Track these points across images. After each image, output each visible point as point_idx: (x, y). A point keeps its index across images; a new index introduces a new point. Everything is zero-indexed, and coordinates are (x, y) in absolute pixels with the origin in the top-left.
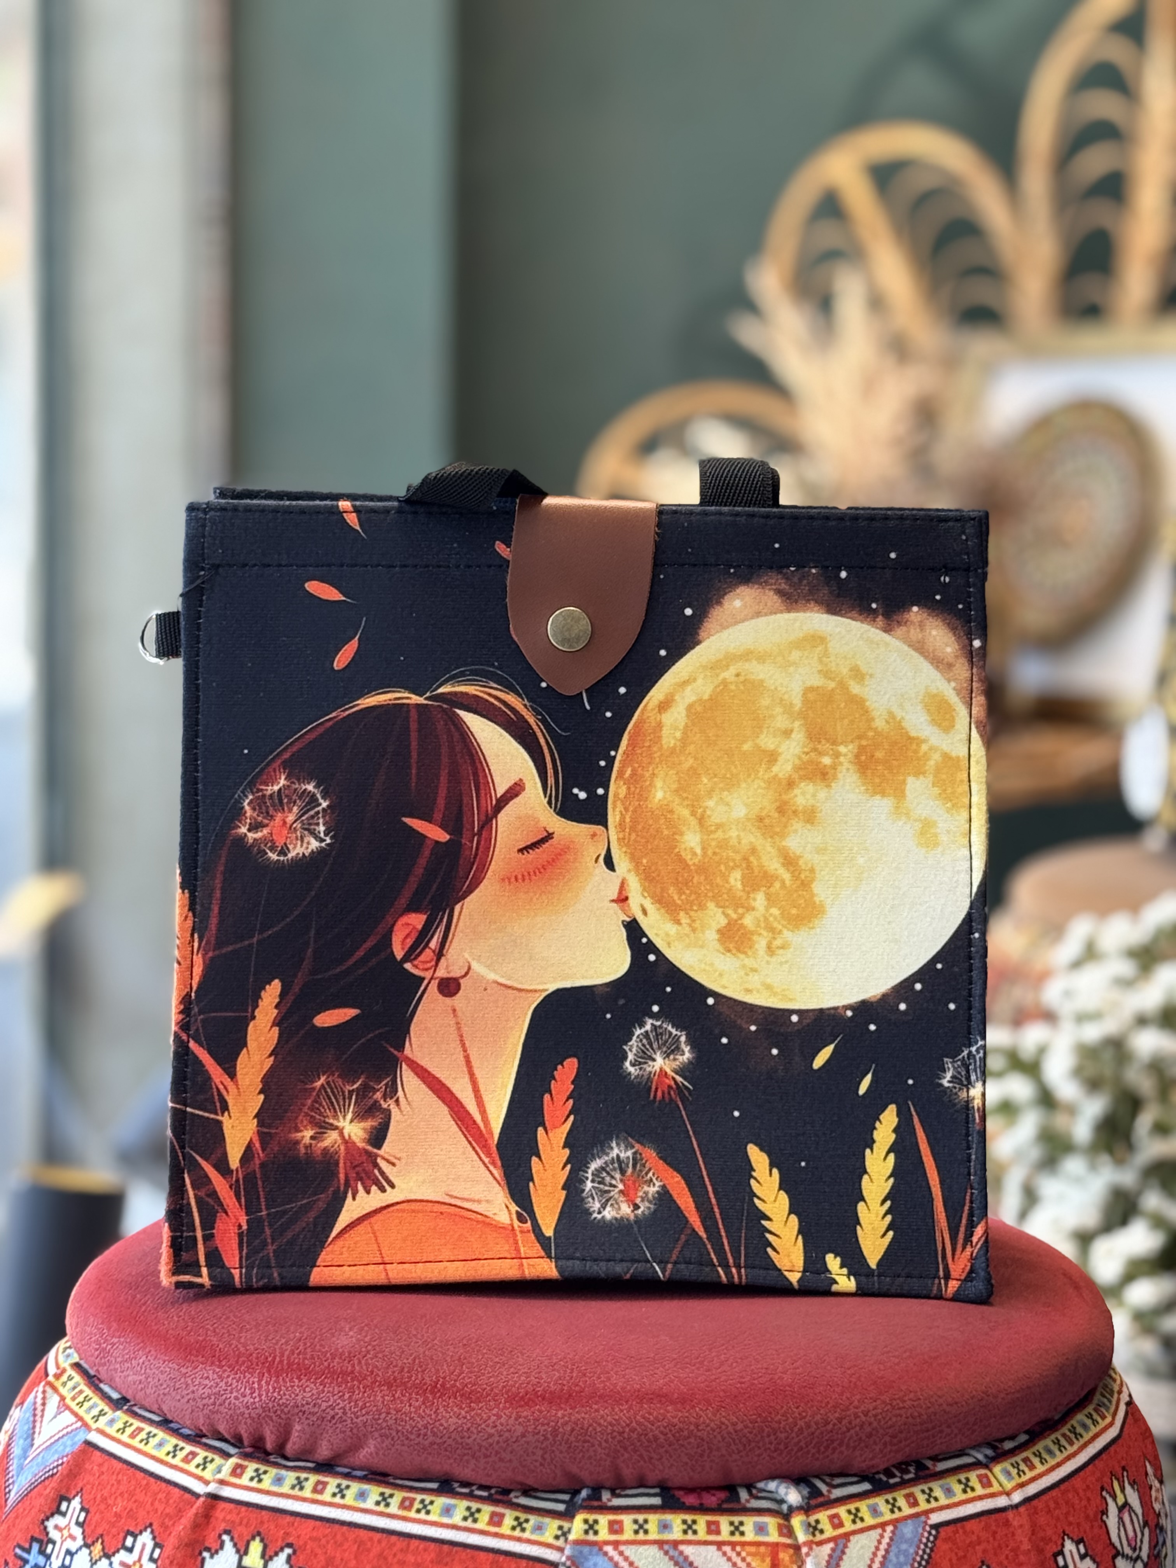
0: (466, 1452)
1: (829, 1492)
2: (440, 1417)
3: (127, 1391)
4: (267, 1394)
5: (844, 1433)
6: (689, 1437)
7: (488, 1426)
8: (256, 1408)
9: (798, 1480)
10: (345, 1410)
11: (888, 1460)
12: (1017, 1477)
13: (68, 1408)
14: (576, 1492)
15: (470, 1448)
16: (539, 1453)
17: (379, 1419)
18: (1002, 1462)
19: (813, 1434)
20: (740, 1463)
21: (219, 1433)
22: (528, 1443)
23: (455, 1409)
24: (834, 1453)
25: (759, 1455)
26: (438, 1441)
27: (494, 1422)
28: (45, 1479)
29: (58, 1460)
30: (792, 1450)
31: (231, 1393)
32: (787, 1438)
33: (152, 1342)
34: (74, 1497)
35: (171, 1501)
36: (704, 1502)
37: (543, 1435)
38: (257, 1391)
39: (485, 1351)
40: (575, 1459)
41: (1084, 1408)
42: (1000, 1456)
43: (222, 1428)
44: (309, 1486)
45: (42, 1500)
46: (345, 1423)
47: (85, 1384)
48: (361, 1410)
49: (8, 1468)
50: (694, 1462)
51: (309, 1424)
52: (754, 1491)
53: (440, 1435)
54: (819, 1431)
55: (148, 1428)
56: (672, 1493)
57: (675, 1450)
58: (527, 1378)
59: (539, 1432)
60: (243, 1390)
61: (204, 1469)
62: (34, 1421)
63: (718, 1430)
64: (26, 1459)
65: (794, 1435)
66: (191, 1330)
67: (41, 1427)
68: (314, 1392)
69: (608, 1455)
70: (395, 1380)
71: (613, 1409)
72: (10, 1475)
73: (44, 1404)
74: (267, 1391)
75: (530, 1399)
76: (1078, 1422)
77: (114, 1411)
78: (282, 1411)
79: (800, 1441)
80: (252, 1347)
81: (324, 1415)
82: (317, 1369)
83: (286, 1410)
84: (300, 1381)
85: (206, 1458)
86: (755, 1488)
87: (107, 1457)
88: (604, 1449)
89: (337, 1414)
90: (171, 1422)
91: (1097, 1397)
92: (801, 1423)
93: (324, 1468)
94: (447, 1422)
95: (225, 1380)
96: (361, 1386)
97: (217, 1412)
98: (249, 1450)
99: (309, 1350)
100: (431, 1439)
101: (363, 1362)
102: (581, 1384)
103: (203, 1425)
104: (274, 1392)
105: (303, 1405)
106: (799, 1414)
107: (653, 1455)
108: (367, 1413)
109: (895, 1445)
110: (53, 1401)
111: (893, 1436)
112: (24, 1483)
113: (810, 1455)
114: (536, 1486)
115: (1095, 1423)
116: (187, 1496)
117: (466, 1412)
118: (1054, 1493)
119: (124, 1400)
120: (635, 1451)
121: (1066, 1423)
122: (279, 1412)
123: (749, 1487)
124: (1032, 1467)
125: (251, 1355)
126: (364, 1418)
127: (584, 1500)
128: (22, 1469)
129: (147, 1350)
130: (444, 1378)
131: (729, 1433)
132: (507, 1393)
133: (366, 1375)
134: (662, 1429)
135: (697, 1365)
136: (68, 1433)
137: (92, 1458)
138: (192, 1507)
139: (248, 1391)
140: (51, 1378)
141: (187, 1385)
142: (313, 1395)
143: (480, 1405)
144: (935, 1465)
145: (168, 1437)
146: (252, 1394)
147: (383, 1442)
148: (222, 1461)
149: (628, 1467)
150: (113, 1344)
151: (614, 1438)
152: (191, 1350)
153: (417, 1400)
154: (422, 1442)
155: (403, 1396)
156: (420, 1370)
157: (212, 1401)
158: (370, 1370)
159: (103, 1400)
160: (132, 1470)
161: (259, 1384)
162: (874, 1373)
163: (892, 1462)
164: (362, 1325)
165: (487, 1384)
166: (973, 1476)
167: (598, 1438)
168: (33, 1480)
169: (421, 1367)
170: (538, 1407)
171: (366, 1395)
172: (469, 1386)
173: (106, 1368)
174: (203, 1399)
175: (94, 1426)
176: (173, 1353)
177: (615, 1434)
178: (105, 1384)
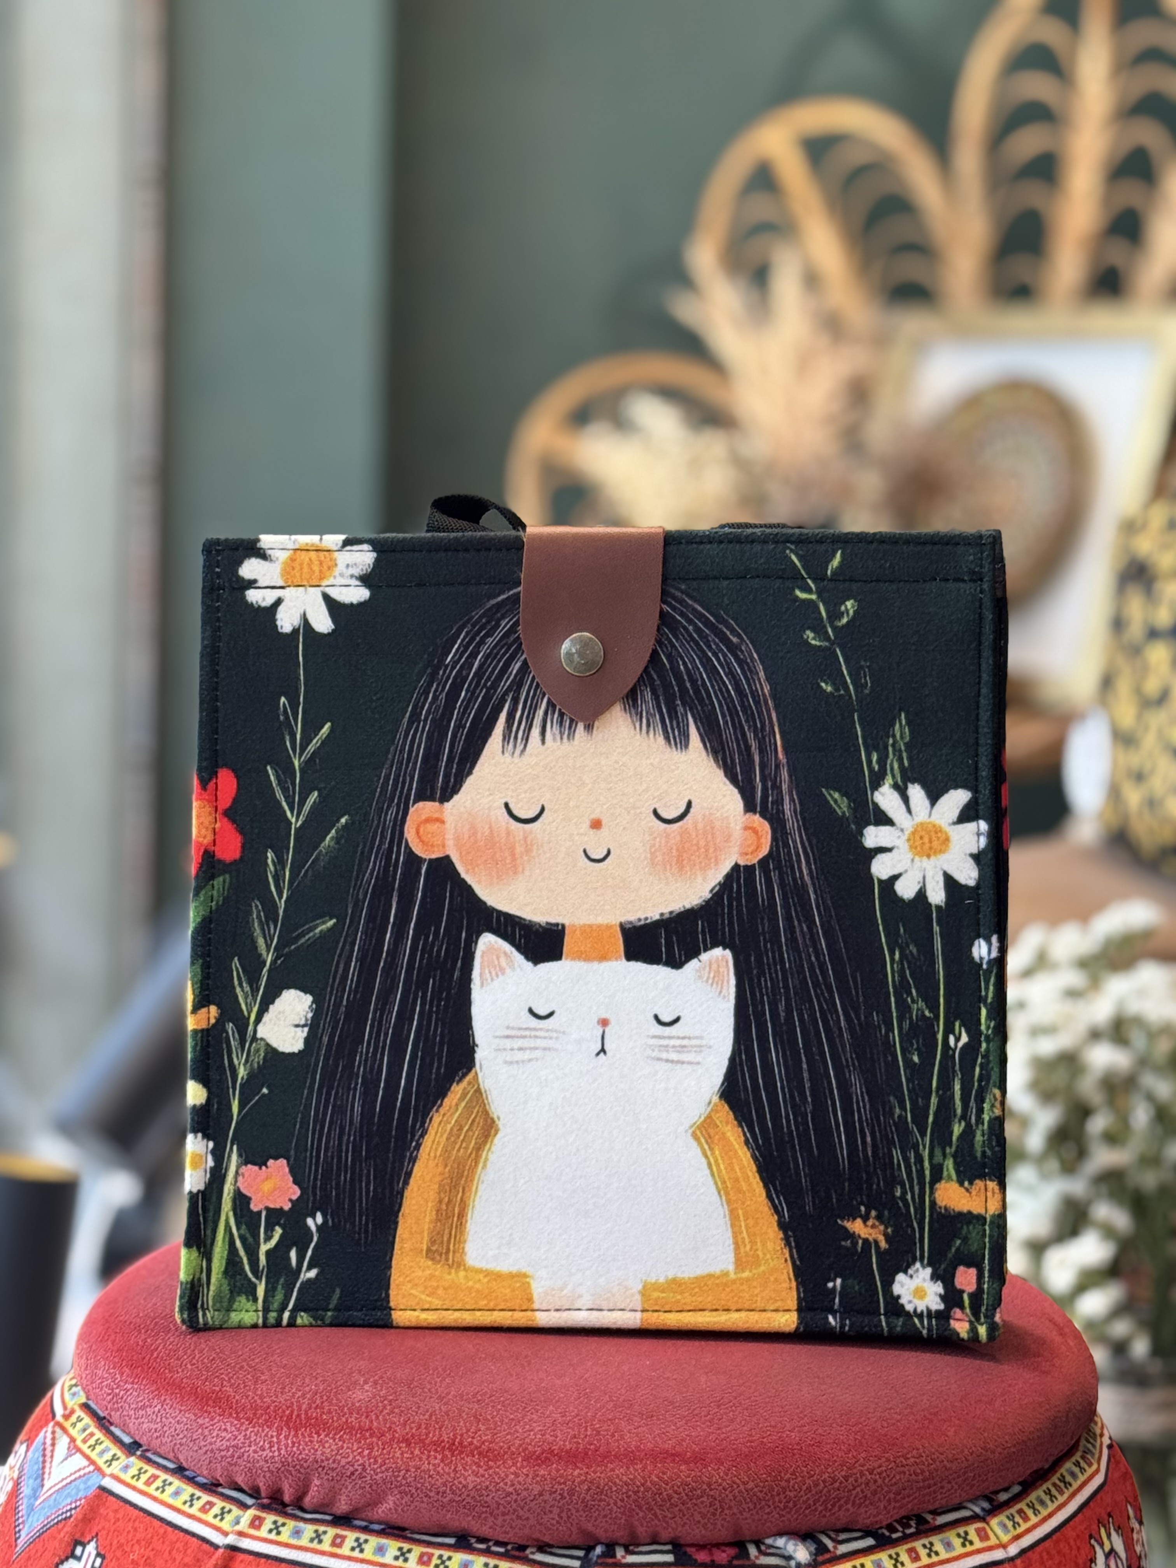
0: (484, 1509)
1: (835, 1548)
2: (458, 1475)
3: (141, 1437)
4: (286, 1448)
5: (851, 1491)
6: (702, 1497)
7: (506, 1484)
8: (275, 1462)
9: (805, 1536)
10: (364, 1466)
11: (892, 1516)
12: (1012, 1529)
13: (79, 1450)
14: (590, 1549)
16: (556, 1511)
17: (398, 1476)
18: (998, 1514)
19: (821, 1492)
20: (749, 1521)
21: (236, 1483)
22: (545, 1502)
23: (474, 1467)
24: (840, 1509)
25: (768, 1513)
26: (457, 1499)
27: (512, 1481)
28: (58, 1522)
29: (71, 1504)
31: (250, 1446)
32: (796, 1496)
33: (167, 1390)
34: (89, 1542)
35: (189, 1551)
36: (715, 1558)
37: (560, 1494)
38: (276, 1446)
39: (499, 1407)
40: (591, 1517)
41: (1072, 1456)
42: (996, 1509)
43: (240, 1480)
44: (327, 1539)
45: (56, 1543)
46: (364, 1479)
47: (97, 1428)
48: (380, 1467)
49: (16, 1508)
50: (706, 1521)
51: (328, 1479)
52: (763, 1548)
53: (458, 1492)
54: (826, 1489)
55: (163, 1476)
56: (683, 1549)
57: (688, 1509)
58: (543, 1435)
59: (556, 1491)
60: (262, 1443)
61: (222, 1519)
62: (44, 1462)
63: (730, 1489)
64: (36, 1499)
66: (207, 1379)
67: (50, 1468)
68: (334, 1448)
69: (623, 1513)
70: (413, 1437)
71: (628, 1468)
72: (20, 1514)
73: (53, 1445)
74: (286, 1446)
75: (546, 1458)
76: (1067, 1470)
77: (127, 1457)
78: (302, 1466)
79: (808, 1499)
80: (269, 1400)
81: (344, 1471)
82: (336, 1424)
83: (305, 1465)
84: (319, 1435)
85: (223, 1508)
86: (763, 1544)
87: (122, 1504)
88: (620, 1508)
89: (357, 1470)
90: (185, 1470)
91: (1083, 1442)
92: (809, 1482)
93: (342, 1522)
94: (466, 1479)
95: (243, 1433)
96: (380, 1443)
97: (235, 1464)
99: (326, 1404)
100: (451, 1496)
101: (381, 1418)
102: (595, 1442)
103: (221, 1476)
104: (293, 1446)
105: (322, 1461)
106: (808, 1473)
107: (667, 1514)
108: (387, 1470)
109: (897, 1501)
110: (63, 1442)
111: (898, 1493)
112: (35, 1523)
113: (818, 1513)
114: (551, 1542)
115: (1083, 1470)
116: (206, 1547)
117: (486, 1470)
118: (1047, 1543)
119: (136, 1445)
120: (650, 1509)
121: (1056, 1472)
122: (298, 1467)
123: (758, 1543)
124: (1026, 1519)
125: (268, 1407)
126: (384, 1475)
127: (599, 1557)
128: (33, 1510)
129: (163, 1398)
130: (461, 1435)
131: (740, 1492)
132: (524, 1451)
133: (384, 1431)
134: (676, 1488)
135: (708, 1423)
136: (80, 1477)
137: (107, 1504)
138: (211, 1557)
139: (267, 1446)
140: (59, 1417)
141: (205, 1436)
142: (332, 1450)
143: (498, 1463)
144: (934, 1519)
145: (184, 1486)
146: (271, 1447)
147: (402, 1498)
148: (240, 1512)
149: (642, 1525)
150: (127, 1390)
151: (629, 1497)
152: (207, 1400)
153: (436, 1458)
154: (440, 1499)
155: (422, 1453)
156: (437, 1426)
157: (230, 1453)
158: (388, 1426)
159: (115, 1444)
160: (148, 1518)
161: (278, 1438)
162: (877, 1431)
163: (894, 1518)
164: (376, 1378)
165: (503, 1442)
166: (971, 1530)
167: (614, 1497)
168: (46, 1522)
169: (437, 1423)
170: (555, 1465)
171: (385, 1451)
172: (487, 1444)
173: (118, 1413)
174: (221, 1451)
175: (108, 1471)
176: (189, 1402)
177: (630, 1493)
178: (116, 1427)
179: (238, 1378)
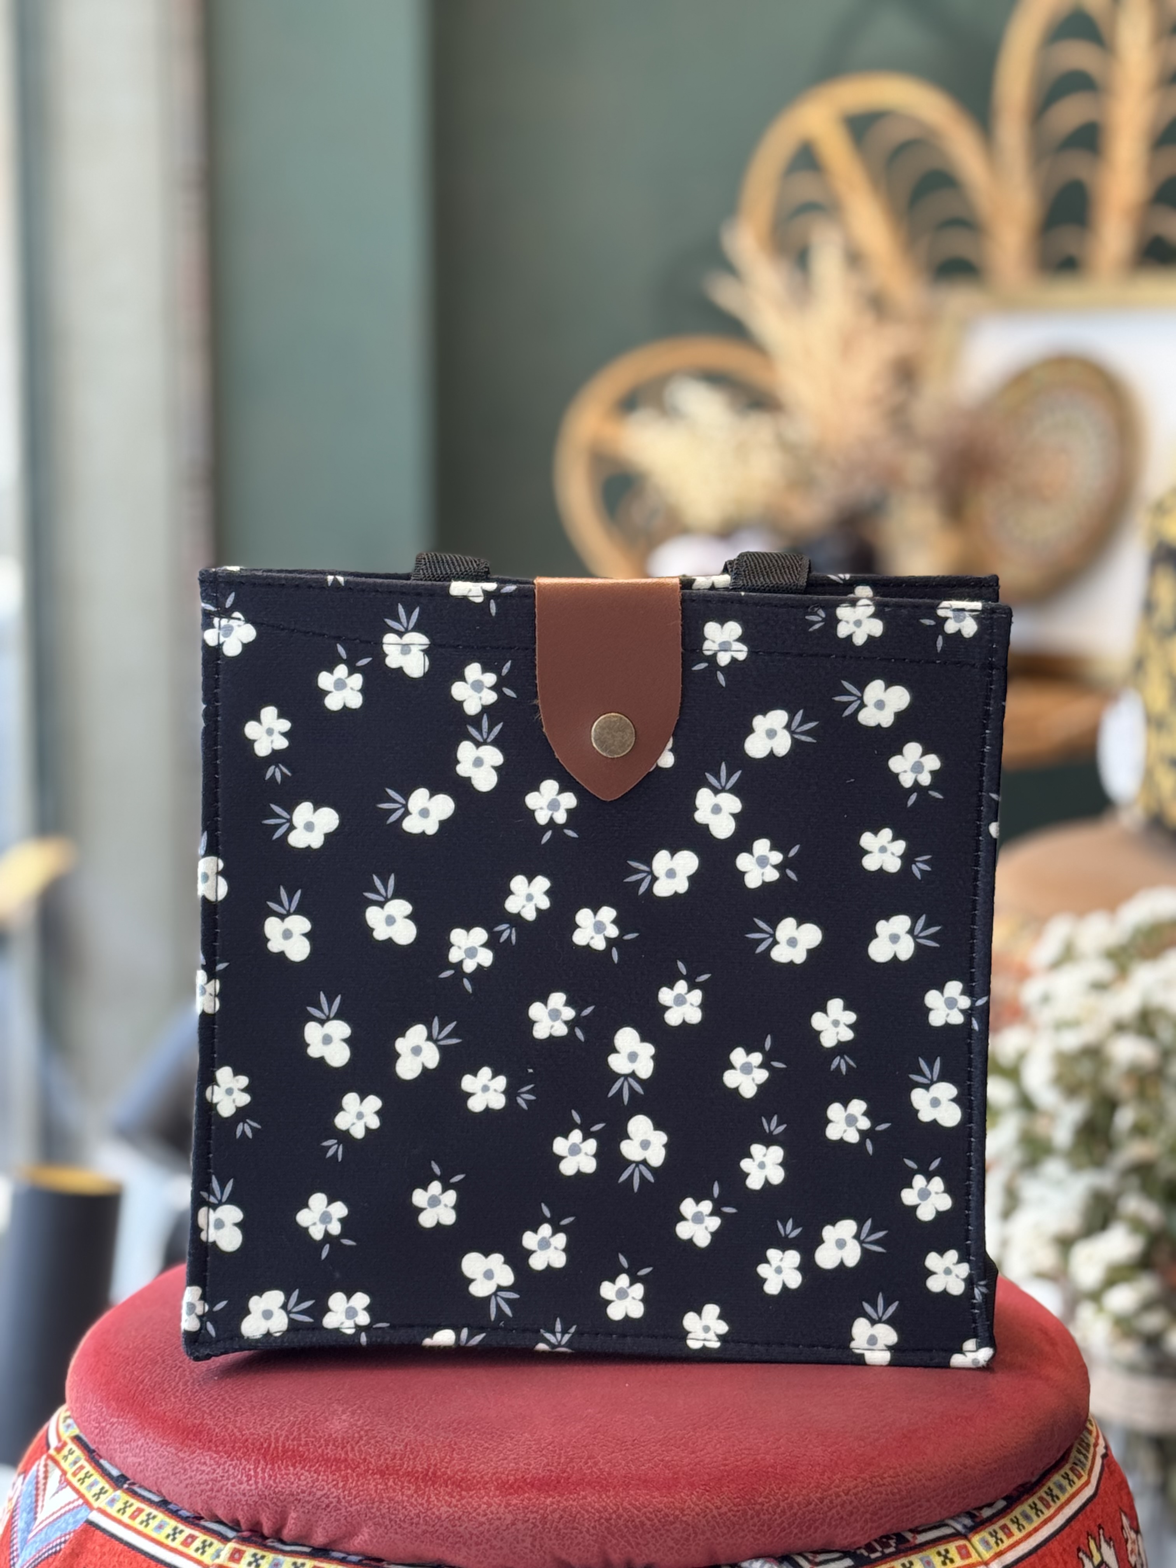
0: (458, 1539)
2: (431, 1506)
3: (127, 1471)
4: (263, 1482)
5: (826, 1512)
6: (674, 1523)
7: (478, 1514)
8: (252, 1495)
9: (781, 1559)
10: (339, 1499)
11: (869, 1537)
12: (994, 1545)
13: (69, 1484)
15: (461, 1537)
16: (529, 1540)
17: (372, 1508)
18: (981, 1531)
19: (795, 1514)
20: (724, 1545)
21: (217, 1516)
22: (518, 1531)
23: (447, 1498)
24: (816, 1531)
25: (743, 1537)
26: (431, 1529)
27: (484, 1511)
28: (49, 1556)
29: (61, 1538)
30: (775, 1531)
31: (228, 1479)
32: (770, 1520)
33: (150, 1424)
37: (532, 1523)
38: (253, 1479)
39: (474, 1436)
40: (564, 1545)
41: (1060, 1468)
42: (978, 1525)
43: (220, 1513)
46: (339, 1512)
47: (87, 1460)
49: (11, 1541)
50: (679, 1546)
51: (304, 1512)
53: (432, 1523)
54: (801, 1512)
55: (148, 1509)
57: (662, 1535)
58: (516, 1463)
59: (529, 1520)
60: (239, 1477)
61: (203, 1553)
62: (37, 1495)
63: (702, 1514)
64: (29, 1532)
65: (777, 1516)
66: (189, 1412)
67: (43, 1501)
68: (309, 1480)
69: (596, 1541)
70: (387, 1468)
71: (600, 1497)
72: (15, 1548)
73: (46, 1478)
74: (263, 1479)
75: (519, 1487)
76: (1055, 1483)
77: (115, 1490)
78: (278, 1499)
79: (783, 1522)
80: (247, 1432)
81: (319, 1504)
82: (311, 1456)
83: (281, 1498)
84: (295, 1469)
85: (204, 1542)
86: (740, 1566)
87: (108, 1538)
88: (592, 1535)
89: (332, 1503)
90: (168, 1503)
91: (1074, 1453)
92: (783, 1504)
93: (320, 1554)
94: (439, 1510)
95: (222, 1467)
96: (354, 1474)
97: (215, 1498)
98: (246, 1534)
99: (303, 1435)
100: (424, 1527)
101: (356, 1448)
102: (568, 1470)
103: (202, 1509)
105: (298, 1494)
106: (782, 1495)
107: (640, 1540)
108: (361, 1502)
109: (874, 1521)
110: (55, 1475)
111: (874, 1513)
112: (28, 1558)
113: (793, 1535)
115: (1071, 1483)
117: (458, 1501)
118: (1032, 1559)
119: (123, 1478)
120: (623, 1536)
121: (1043, 1485)
122: (275, 1500)
124: (1010, 1534)
125: (247, 1440)
126: (358, 1507)
128: (25, 1543)
129: (146, 1432)
130: (435, 1465)
131: (714, 1517)
132: (497, 1480)
133: (359, 1463)
134: (648, 1514)
135: (682, 1447)
136: (69, 1511)
137: (94, 1538)
139: (245, 1479)
140: (52, 1452)
141: (185, 1470)
142: (308, 1483)
143: (471, 1493)
144: (915, 1538)
145: (167, 1519)
146: (248, 1481)
147: (376, 1530)
148: (221, 1545)
149: (615, 1551)
150: (113, 1424)
151: (601, 1524)
152: (188, 1434)
153: (409, 1489)
154: (415, 1530)
155: (396, 1484)
156: (411, 1457)
157: (209, 1487)
158: (363, 1457)
159: (103, 1477)
160: (133, 1552)
161: (255, 1472)
162: (854, 1451)
163: (873, 1538)
164: (355, 1407)
165: (477, 1471)
166: (952, 1548)
167: (586, 1525)
168: (37, 1556)
169: (412, 1454)
170: (527, 1495)
171: (359, 1483)
172: (459, 1473)
173: (105, 1447)
174: (200, 1484)
175: (96, 1504)
176: (171, 1436)
177: (603, 1521)
178: (105, 1459)
179: (219, 1410)
